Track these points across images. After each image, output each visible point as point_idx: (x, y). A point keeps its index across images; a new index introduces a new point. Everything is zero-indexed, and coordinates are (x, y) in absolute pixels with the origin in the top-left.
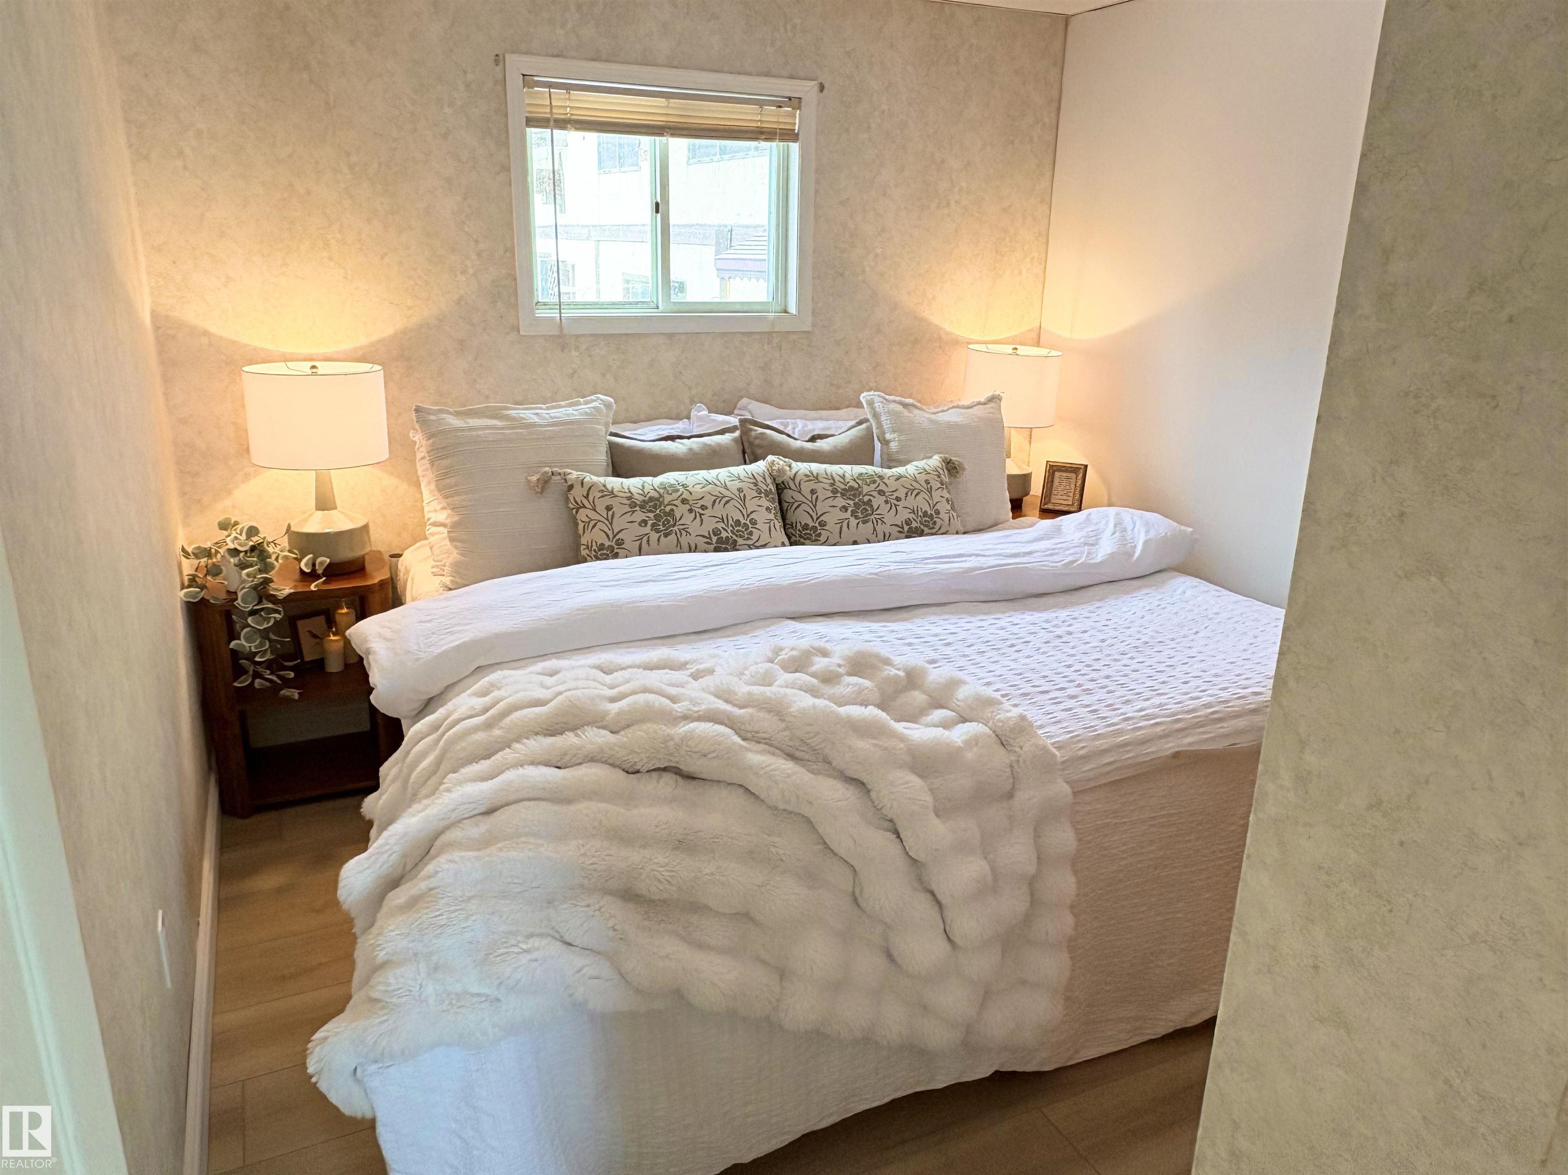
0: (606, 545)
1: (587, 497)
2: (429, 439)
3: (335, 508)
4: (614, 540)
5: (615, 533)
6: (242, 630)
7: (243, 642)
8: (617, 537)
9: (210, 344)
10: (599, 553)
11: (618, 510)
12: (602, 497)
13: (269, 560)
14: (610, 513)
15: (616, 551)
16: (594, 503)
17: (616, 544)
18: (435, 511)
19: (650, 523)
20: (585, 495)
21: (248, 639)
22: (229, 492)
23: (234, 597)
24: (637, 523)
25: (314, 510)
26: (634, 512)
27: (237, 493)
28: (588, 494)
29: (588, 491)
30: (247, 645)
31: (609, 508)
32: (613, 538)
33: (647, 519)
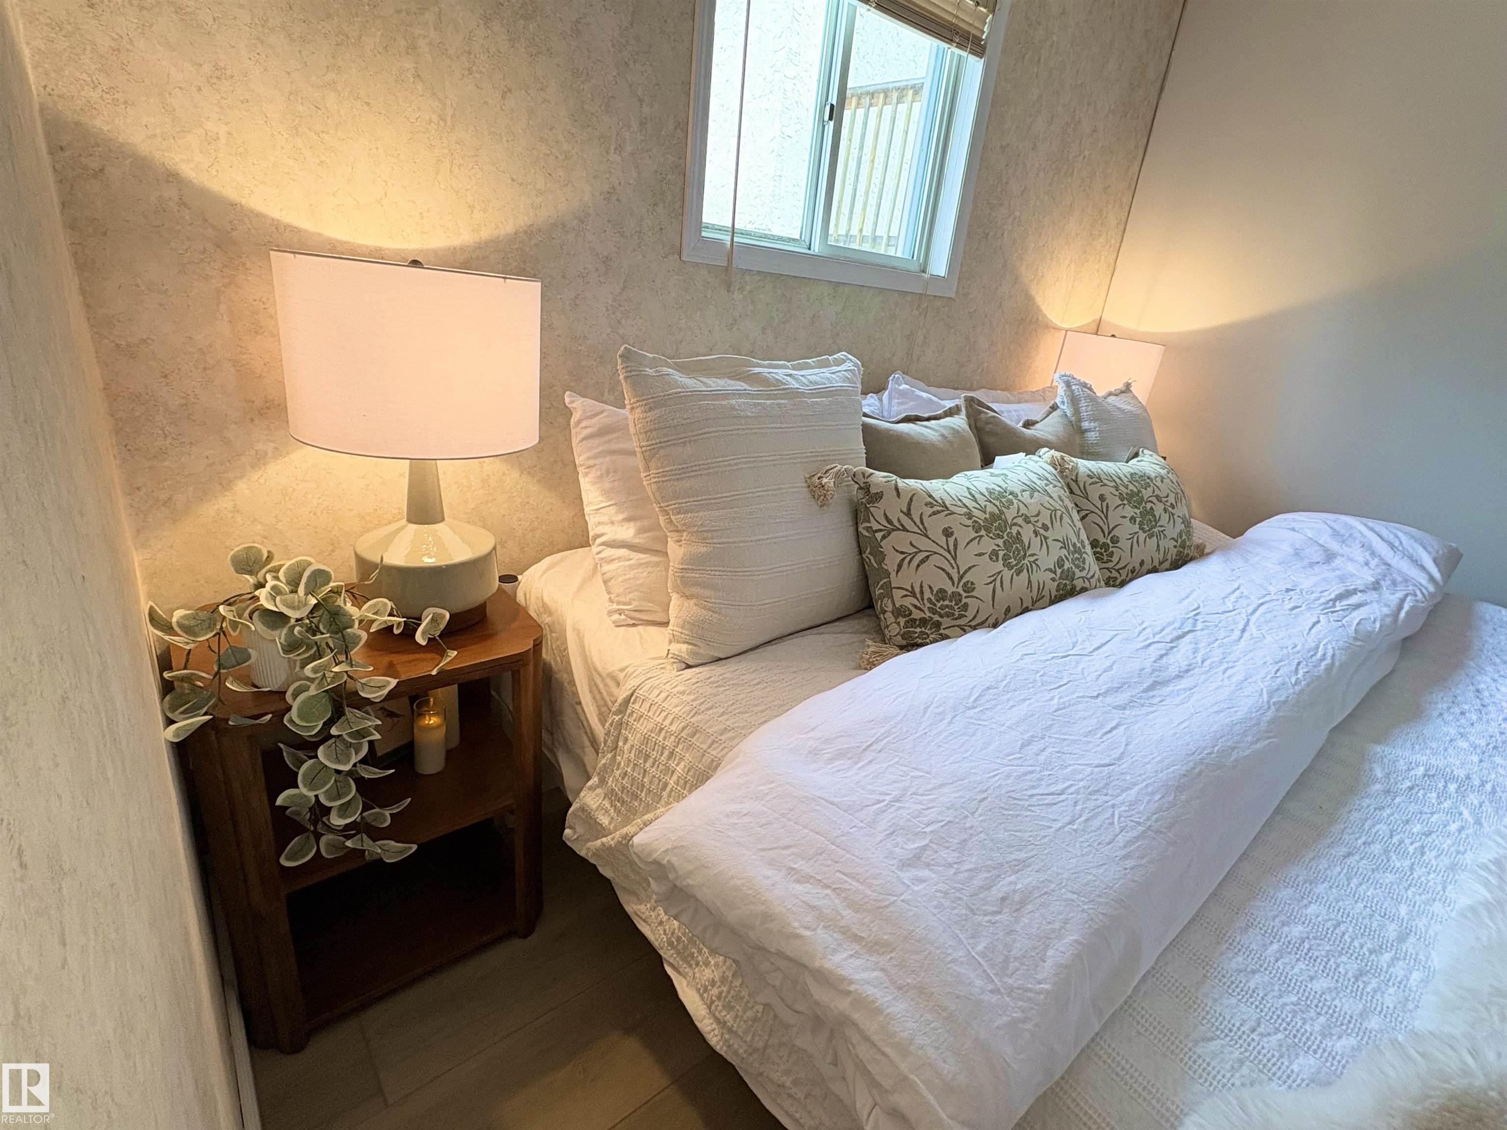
0: (949, 593)
1: (908, 514)
2: (651, 409)
3: (443, 520)
4: (961, 584)
5: (961, 573)
6: (299, 768)
7: (303, 790)
8: (964, 580)
9: (182, 203)
10: (939, 605)
11: (963, 534)
12: (934, 513)
13: (349, 630)
14: (951, 541)
15: (964, 601)
16: (922, 522)
17: (965, 591)
18: (612, 523)
19: (1001, 553)
20: (905, 510)
21: (312, 784)
22: (226, 486)
23: (279, 706)
24: (987, 555)
25: (404, 521)
26: (981, 536)
27: (241, 487)
28: (909, 509)
29: (909, 504)
30: (311, 794)
31: (948, 533)
32: (960, 581)
33: (997, 548)
